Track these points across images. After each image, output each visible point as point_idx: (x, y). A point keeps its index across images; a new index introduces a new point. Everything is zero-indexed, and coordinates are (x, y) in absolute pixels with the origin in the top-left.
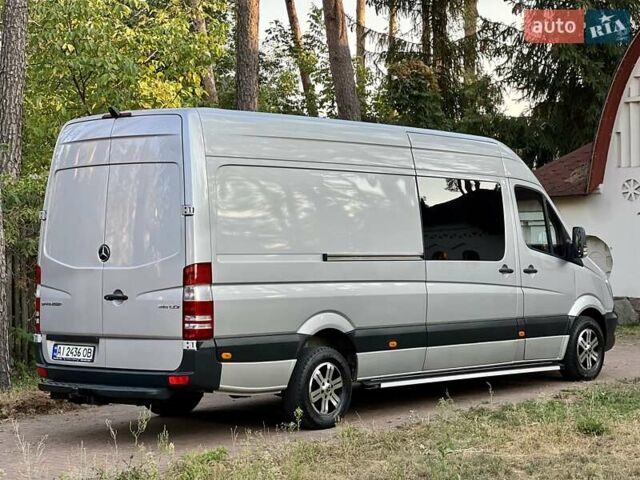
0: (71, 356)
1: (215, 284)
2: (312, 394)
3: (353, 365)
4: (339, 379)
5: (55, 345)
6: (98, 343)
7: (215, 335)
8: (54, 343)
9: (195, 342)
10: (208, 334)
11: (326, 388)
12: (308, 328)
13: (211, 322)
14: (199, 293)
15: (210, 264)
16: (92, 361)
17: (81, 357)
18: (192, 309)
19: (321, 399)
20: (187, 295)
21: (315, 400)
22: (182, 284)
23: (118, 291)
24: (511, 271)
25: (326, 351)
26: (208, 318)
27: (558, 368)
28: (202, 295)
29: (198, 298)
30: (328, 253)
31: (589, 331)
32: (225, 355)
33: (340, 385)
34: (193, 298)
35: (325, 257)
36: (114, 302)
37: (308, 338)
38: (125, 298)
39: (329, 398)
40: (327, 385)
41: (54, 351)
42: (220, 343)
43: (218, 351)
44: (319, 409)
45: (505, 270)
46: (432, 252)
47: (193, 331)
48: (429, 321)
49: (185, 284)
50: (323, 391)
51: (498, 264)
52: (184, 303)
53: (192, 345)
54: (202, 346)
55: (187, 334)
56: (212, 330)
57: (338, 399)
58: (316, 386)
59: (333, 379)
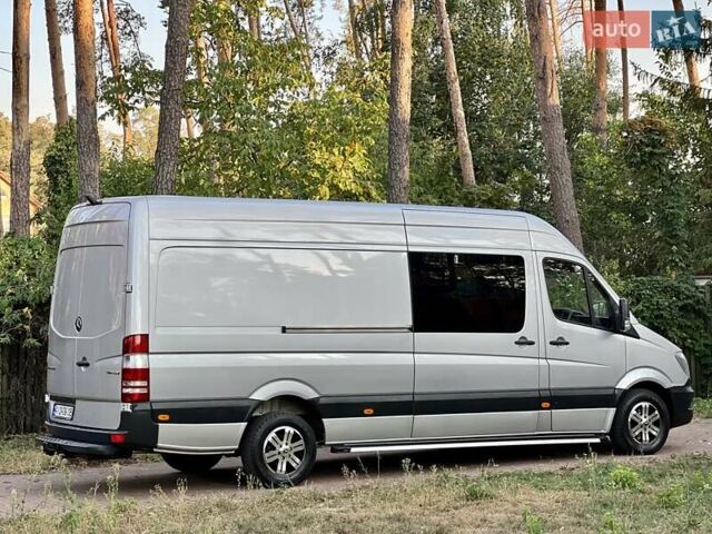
0: (61, 415)
1: (152, 353)
2: (266, 455)
7: (152, 398)
9: (130, 404)
10: (145, 398)
12: (262, 394)
13: (148, 387)
14: (137, 361)
15: (147, 336)
16: (72, 419)
17: (66, 416)
19: (277, 461)
21: (269, 461)
26: (145, 383)
30: (287, 326)
32: (161, 417)
35: (284, 330)
37: (260, 403)
39: (287, 459)
40: (285, 447)
42: (155, 407)
43: (154, 414)
44: (275, 469)
47: (131, 395)
49: (124, 353)
50: (280, 453)
52: (123, 370)
53: (127, 407)
54: (137, 409)
55: (125, 398)
56: (148, 394)
57: (298, 460)
58: (271, 447)
59: (292, 442)
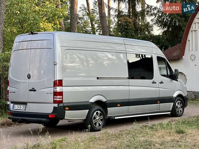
0: (18, 108)
1: (64, 86)
2: (94, 121)
3: (106, 112)
4: (102, 116)
5: (14, 105)
6: (27, 104)
7: (63, 102)
8: (13, 104)
9: (57, 104)
10: (61, 102)
11: (98, 119)
12: (93, 100)
13: (62, 98)
14: (58, 89)
15: (62, 80)
16: (25, 110)
17: (22, 109)
18: (56, 94)
19: (96, 122)
20: (55, 89)
21: (94, 122)
22: (53, 86)
23: (33, 88)
24: (155, 83)
25: (98, 107)
27: (170, 113)
28: (59, 90)
29: (58, 91)
30: (99, 77)
31: (179, 102)
32: (66, 108)
33: (102, 118)
34: (57, 90)
35: (98, 78)
36: (32, 92)
37: (92, 103)
38: (35, 90)
39: (99, 122)
40: (98, 118)
41: (13, 107)
42: (65, 105)
43: (64, 107)
44: (96, 125)
45: (154, 83)
46: (131, 77)
47: (57, 101)
48: (130, 98)
49: (54, 86)
50: (97, 120)
51: (152, 81)
52: (54, 92)
53: (56, 105)
54: (59, 105)
55: (55, 102)
56: (62, 100)
57: (101, 122)
58: (95, 118)
59: (100, 116)
